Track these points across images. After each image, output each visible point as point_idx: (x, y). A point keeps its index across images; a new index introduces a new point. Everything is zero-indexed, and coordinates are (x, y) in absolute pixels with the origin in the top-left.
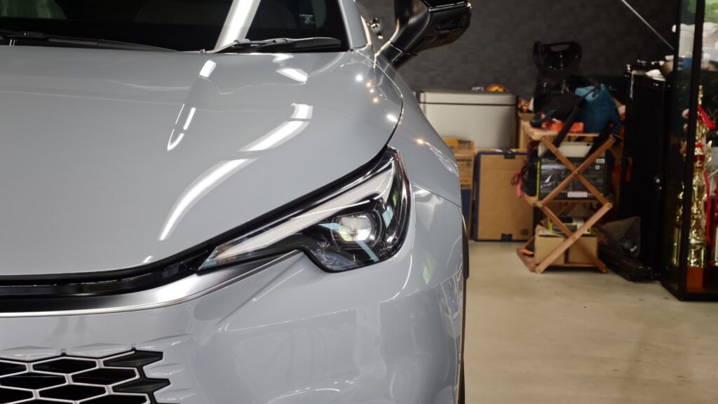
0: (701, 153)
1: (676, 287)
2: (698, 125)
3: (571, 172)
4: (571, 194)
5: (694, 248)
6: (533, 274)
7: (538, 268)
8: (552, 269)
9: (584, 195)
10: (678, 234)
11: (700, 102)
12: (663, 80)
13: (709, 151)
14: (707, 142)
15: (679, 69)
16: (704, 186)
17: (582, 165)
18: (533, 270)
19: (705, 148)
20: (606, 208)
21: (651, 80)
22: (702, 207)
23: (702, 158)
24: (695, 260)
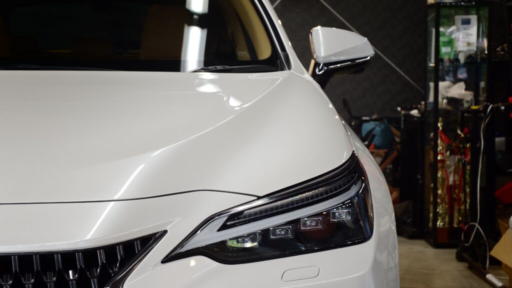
0: (442, 158)
1: (432, 241)
2: (439, 141)
5: (441, 216)
10: (431, 208)
11: (441, 128)
12: (418, 115)
13: (448, 157)
14: (446, 152)
15: (429, 109)
16: (445, 178)
19: (445, 155)
20: (394, 196)
21: (413, 116)
22: (445, 191)
23: (443, 161)
24: (443, 223)
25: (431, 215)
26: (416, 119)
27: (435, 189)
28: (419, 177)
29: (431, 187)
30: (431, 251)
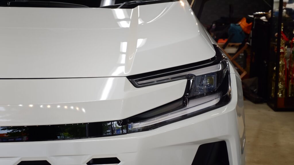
0: (283, 51)
1: (273, 106)
2: (281, 39)
5: (280, 90)
11: (282, 30)
12: (266, 21)
13: (286, 50)
14: (285, 46)
16: (284, 65)
17: (234, 57)
20: (244, 74)
22: (283, 73)
24: (281, 95)
25: (273, 88)
26: (264, 23)
29: (274, 70)
30: (273, 113)
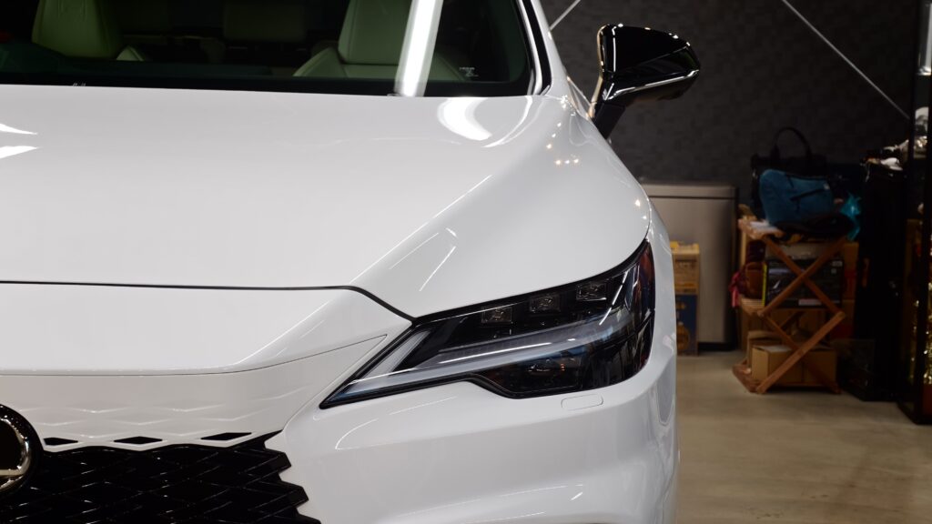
1: (910, 408)
3: (796, 276)
4: (802, 302)
6: (754, 395)
7: (758, 388)
8: (775, 389)
9: (812, 302)
10: (913, 347)
12: (898, 169)
15: (916, 156)
17: (809, 269)
18: (753, 390)
20: (837, 318)
21: (886, 168)
25: (913, 359)
26: (892, 175)
27: (923, 312)
28: (894, 286)
29: (915, 307)
30: (908, 428)
